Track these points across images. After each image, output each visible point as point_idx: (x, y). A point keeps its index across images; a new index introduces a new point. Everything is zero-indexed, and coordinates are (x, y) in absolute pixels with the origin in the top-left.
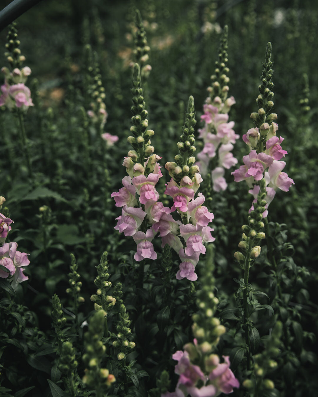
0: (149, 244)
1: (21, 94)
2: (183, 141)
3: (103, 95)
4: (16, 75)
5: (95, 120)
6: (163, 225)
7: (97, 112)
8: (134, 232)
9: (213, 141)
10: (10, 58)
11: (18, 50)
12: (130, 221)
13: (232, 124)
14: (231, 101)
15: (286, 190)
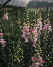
0: (27, 39)
1: (7, 17)
2: (34, 20)
3: (20, 19)
4: (6, 14)
5: (19, 23)
6: (30, 36)
7: (19, 22)
8: (25, 37)
9: (38, 25)
10: (5, 11)
11: (6, 10)
12: (24, 35)
13: (42, 23)
14: (42, 19)
15: (51, 31)
